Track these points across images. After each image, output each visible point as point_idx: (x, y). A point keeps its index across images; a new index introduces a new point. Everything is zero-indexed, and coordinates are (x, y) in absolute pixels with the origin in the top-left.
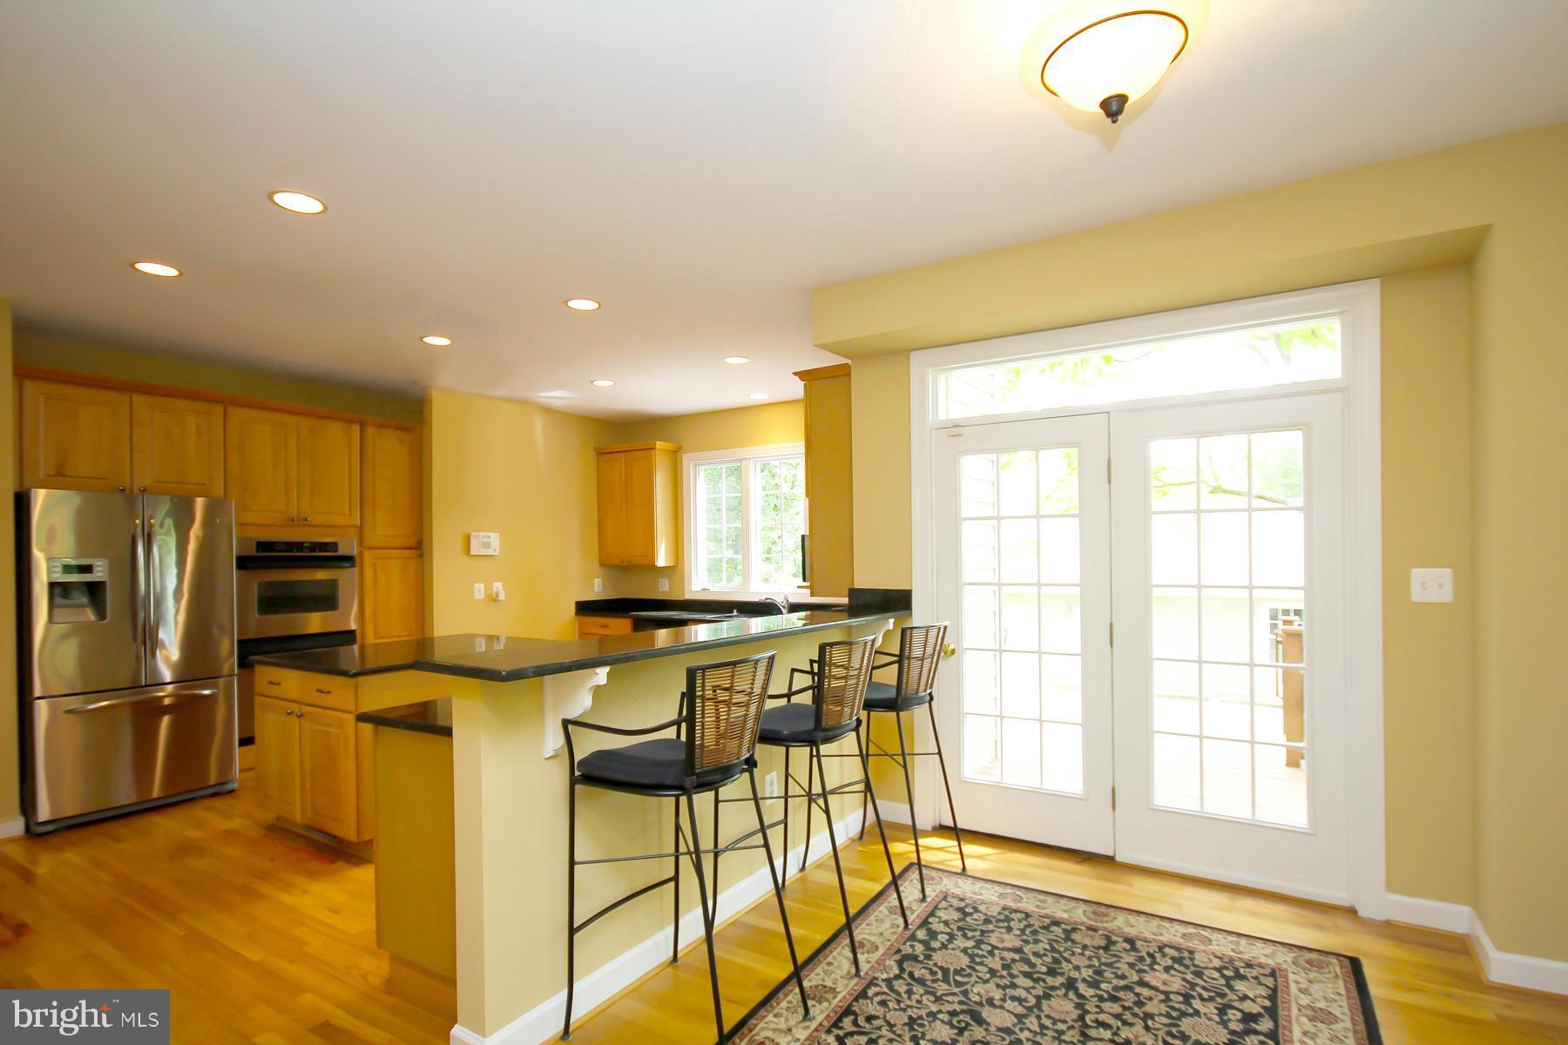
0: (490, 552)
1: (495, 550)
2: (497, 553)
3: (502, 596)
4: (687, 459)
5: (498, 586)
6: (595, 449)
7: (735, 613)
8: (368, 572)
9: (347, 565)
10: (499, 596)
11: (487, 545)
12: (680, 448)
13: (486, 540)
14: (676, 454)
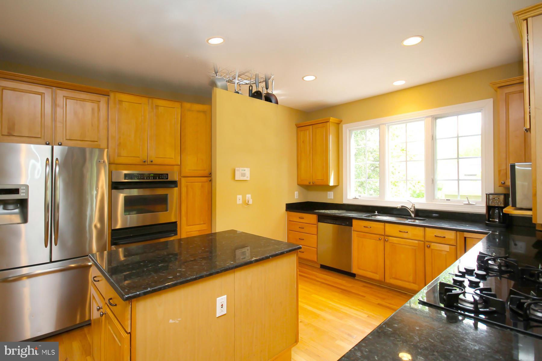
0: (245, 178)
1: (247, 177)
2: (248, 179)
3: (251, 202)
4: (345, 128)
5: (249, 196)
6: (296, 125)
7: (376, 213)
8: (184, 190)
9: (173, 186)
10: (249, 201)
11: (243, 175)
12: (341, 121)
13: (243, 172)
14: (338, 124)
